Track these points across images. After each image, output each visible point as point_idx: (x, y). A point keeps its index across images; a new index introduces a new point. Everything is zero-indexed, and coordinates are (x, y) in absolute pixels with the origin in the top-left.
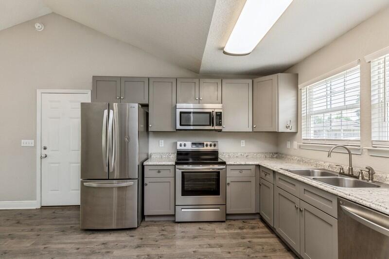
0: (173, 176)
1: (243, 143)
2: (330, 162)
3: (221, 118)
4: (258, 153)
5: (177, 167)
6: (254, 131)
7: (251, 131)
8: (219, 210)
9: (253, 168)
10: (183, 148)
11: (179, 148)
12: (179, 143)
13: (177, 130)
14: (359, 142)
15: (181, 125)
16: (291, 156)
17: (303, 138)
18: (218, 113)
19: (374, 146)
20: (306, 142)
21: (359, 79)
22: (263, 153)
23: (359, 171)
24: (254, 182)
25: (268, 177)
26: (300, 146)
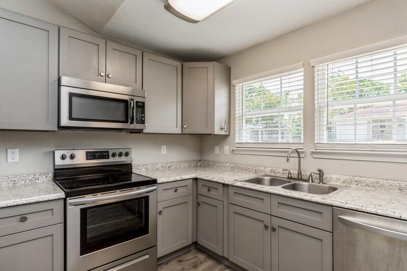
1: (164, 150)
2: (270, 167)
3: (143, 112)
4: (182, 162)
5: (69, 201)
6: (184, 133)
7: (180, 133)
8: (147, 256)
9: (190, 183)
10: (68, 162)
11: (59, 162)
12: (58, 154)
13: (60, 128)
14: (302, 145)
17: (236, 142)
18: (139, 104)
19: (316, 148)
20: (241, 146)
21: (302, 82)
22: (186, 161)
23: (308, 174)
24: (190, 203)
25: (213, 193)
26: (233, 151)
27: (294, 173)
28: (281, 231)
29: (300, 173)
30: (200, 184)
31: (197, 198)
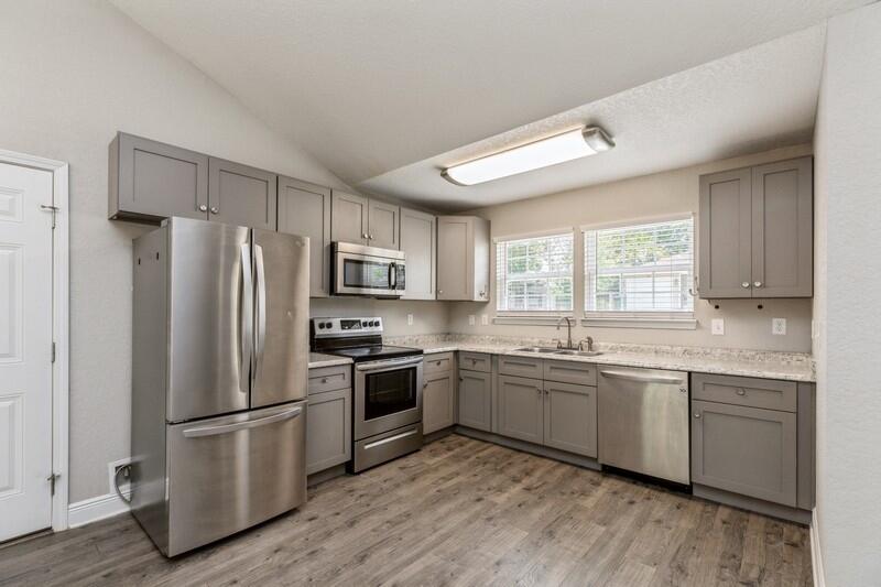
0: (349, 384)
1: (410, 320)
4: (430, 335)
5: (356, 367)
6: (438, 299)
7: (434, 299)
8: (415, 432)
9: (451, 355)
10: (327, 331)
11: (318, 332)
12: (317, 322)
14: (572, 313)
15: (345, 285)
16: (478, 335)
17: (498, 310)
19: (586, 316)
20: (502, 314)
22: (434, 334)
23: (577, 343)
24: (451, 378)
25: (479, 366)
26: (494, 320)
27: (565, 342)
28: (553, 394)
29: (570, 342)
30: (462, 357)
31: (458, 373)
